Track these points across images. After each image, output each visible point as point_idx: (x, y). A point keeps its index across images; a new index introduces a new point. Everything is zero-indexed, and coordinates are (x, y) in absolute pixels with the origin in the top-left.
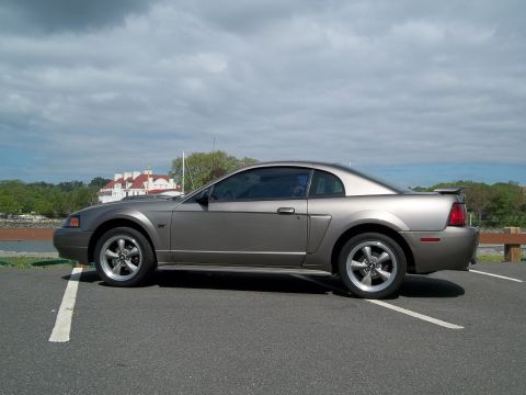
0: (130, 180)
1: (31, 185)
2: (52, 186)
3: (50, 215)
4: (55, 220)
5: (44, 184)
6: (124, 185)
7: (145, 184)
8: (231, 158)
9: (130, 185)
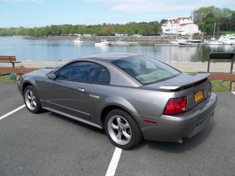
0: (174, 20)
1: (139, 23)
2: (147, 23)
3: (144, 35)
4: (146, 37)
5: (144, 23)
6: (171, 22)
7: (179, 21)
8: (217, 9)
9: (174, 22)
